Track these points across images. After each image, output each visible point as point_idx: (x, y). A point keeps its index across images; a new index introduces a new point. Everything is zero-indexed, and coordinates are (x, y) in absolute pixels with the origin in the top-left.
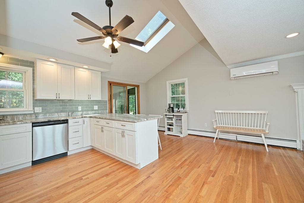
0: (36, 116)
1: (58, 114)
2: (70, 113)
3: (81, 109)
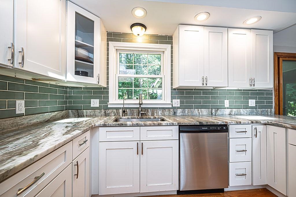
0: (174, 112)
1: (198, 110)
2: (213, 111)
3: (228, 105)
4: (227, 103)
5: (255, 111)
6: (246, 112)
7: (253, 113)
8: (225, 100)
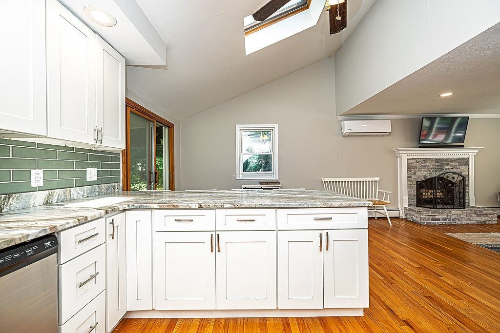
3: (42, 180)
4: (37, 177)
5: (98, 190)
6: (82, 193)
7: (94, 193)
8: (32, 171)
